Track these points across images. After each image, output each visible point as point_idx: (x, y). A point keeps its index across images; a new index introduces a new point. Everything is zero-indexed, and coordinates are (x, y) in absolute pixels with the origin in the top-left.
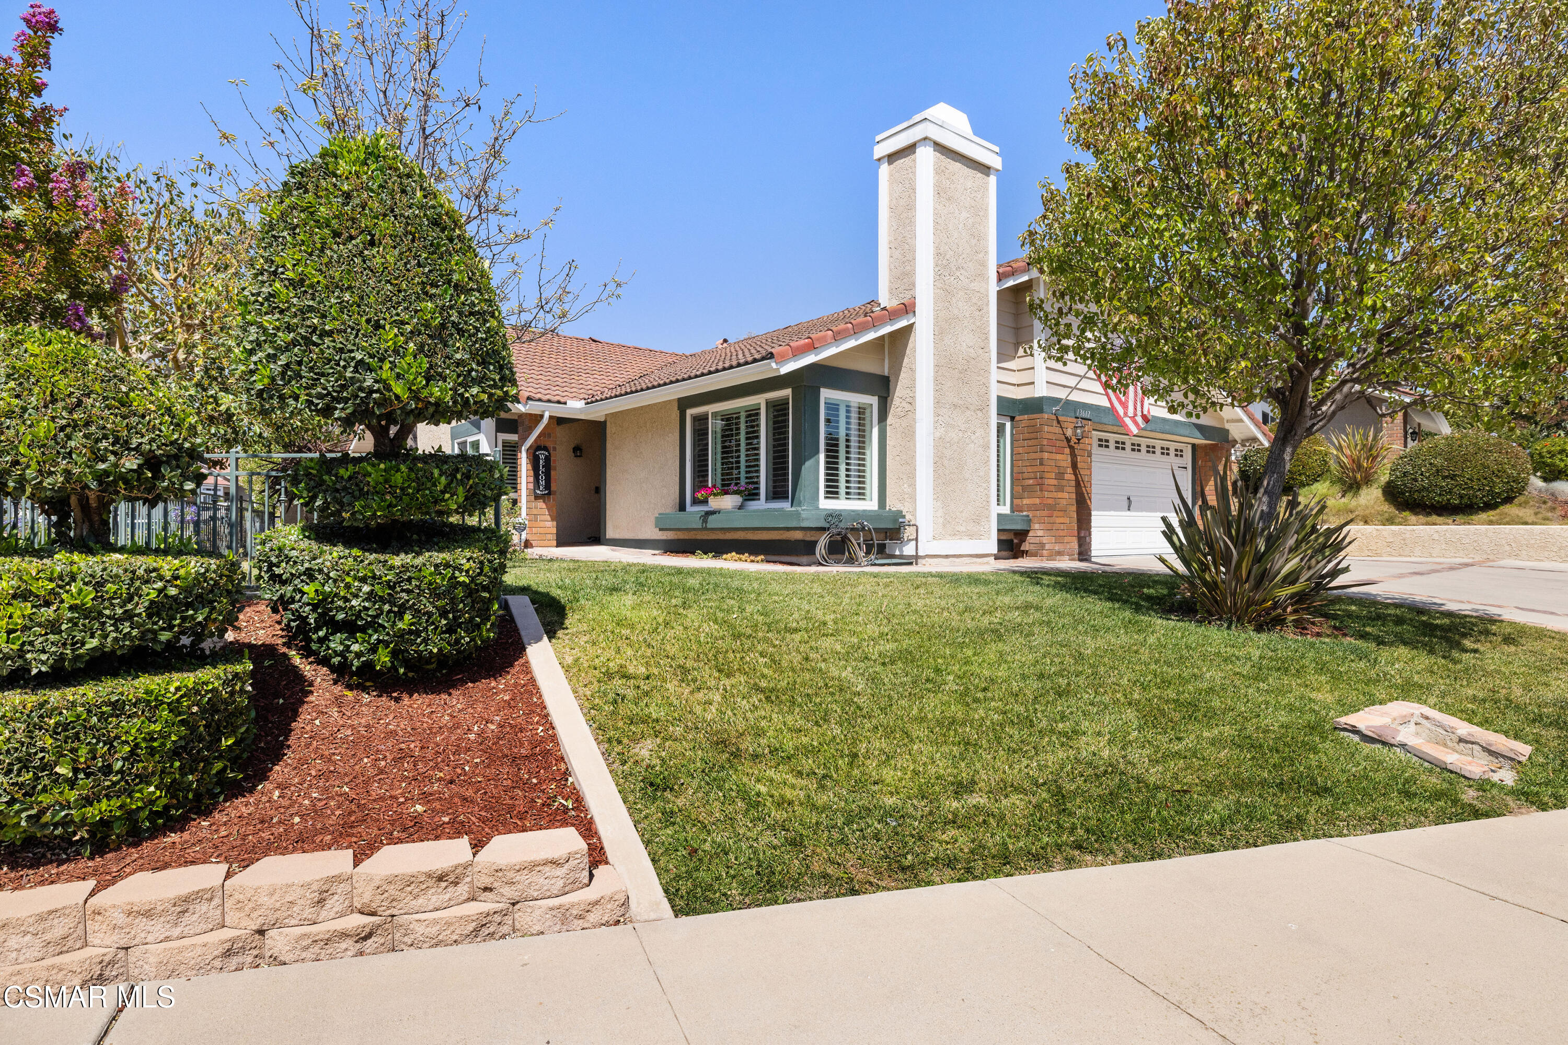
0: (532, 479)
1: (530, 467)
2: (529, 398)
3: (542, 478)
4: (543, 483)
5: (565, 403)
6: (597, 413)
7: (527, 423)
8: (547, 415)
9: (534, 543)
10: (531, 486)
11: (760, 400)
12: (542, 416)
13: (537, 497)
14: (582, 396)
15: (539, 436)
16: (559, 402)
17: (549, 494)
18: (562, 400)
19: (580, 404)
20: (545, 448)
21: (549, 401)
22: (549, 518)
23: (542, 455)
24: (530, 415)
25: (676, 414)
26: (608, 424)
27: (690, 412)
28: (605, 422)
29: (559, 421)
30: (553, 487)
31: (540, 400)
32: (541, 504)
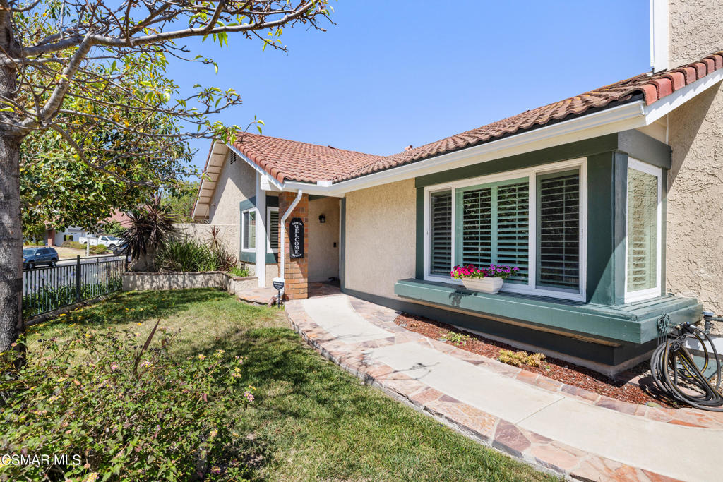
0: (288, 245)
1: (287, 236)
2: (285, 179)
3: (297, 243)
4: (297, 248)
5: (316, 183)
6: (339, 191)
7: (285, 199)
8: (300, 193)
9: (290, 297)
10: (288, 251)
11: (529, 174)
12: (296, 194)
13: (292, 259)
14: (328, 178)
15: (295, 210)
16: (310, 182)
17: (302, 256)
18: (313, 180)
19: (328, 184)
20: (300, 220)
21: (302, 181)
22: (301, 276)
23: (297, 225)
24: (288, 193)
25: (412, 191)
26: (347, 200)
27: (428, 189)
28: (344, 200)
29: (311, 198)
30: (305, 251)
31: (294, 180)
32: (295, 265)
